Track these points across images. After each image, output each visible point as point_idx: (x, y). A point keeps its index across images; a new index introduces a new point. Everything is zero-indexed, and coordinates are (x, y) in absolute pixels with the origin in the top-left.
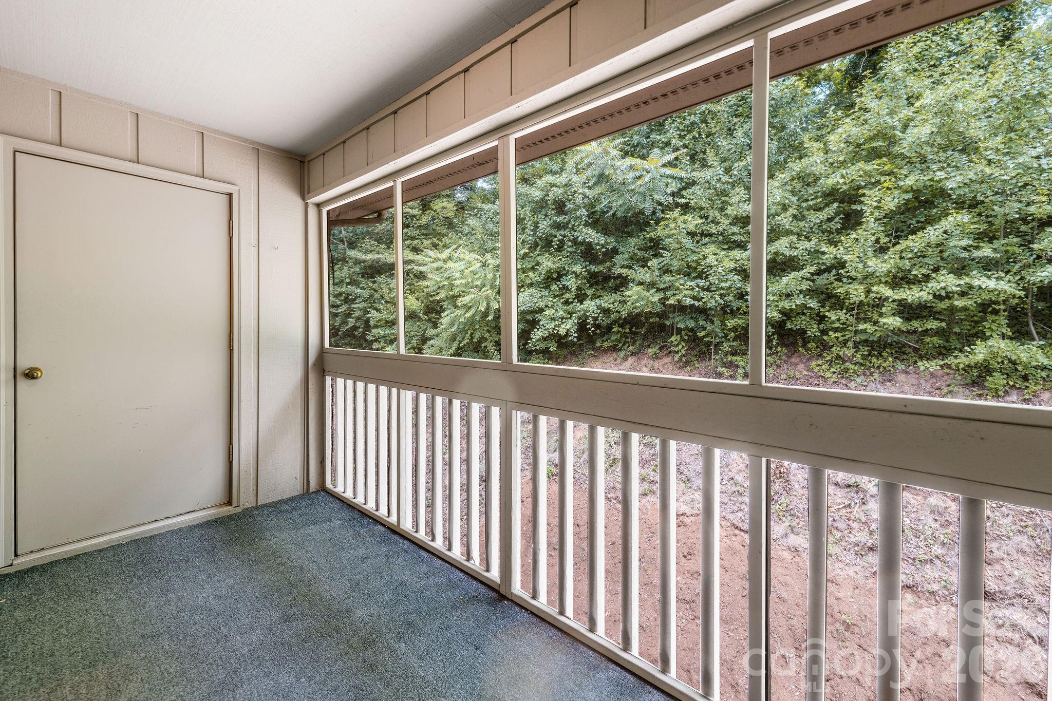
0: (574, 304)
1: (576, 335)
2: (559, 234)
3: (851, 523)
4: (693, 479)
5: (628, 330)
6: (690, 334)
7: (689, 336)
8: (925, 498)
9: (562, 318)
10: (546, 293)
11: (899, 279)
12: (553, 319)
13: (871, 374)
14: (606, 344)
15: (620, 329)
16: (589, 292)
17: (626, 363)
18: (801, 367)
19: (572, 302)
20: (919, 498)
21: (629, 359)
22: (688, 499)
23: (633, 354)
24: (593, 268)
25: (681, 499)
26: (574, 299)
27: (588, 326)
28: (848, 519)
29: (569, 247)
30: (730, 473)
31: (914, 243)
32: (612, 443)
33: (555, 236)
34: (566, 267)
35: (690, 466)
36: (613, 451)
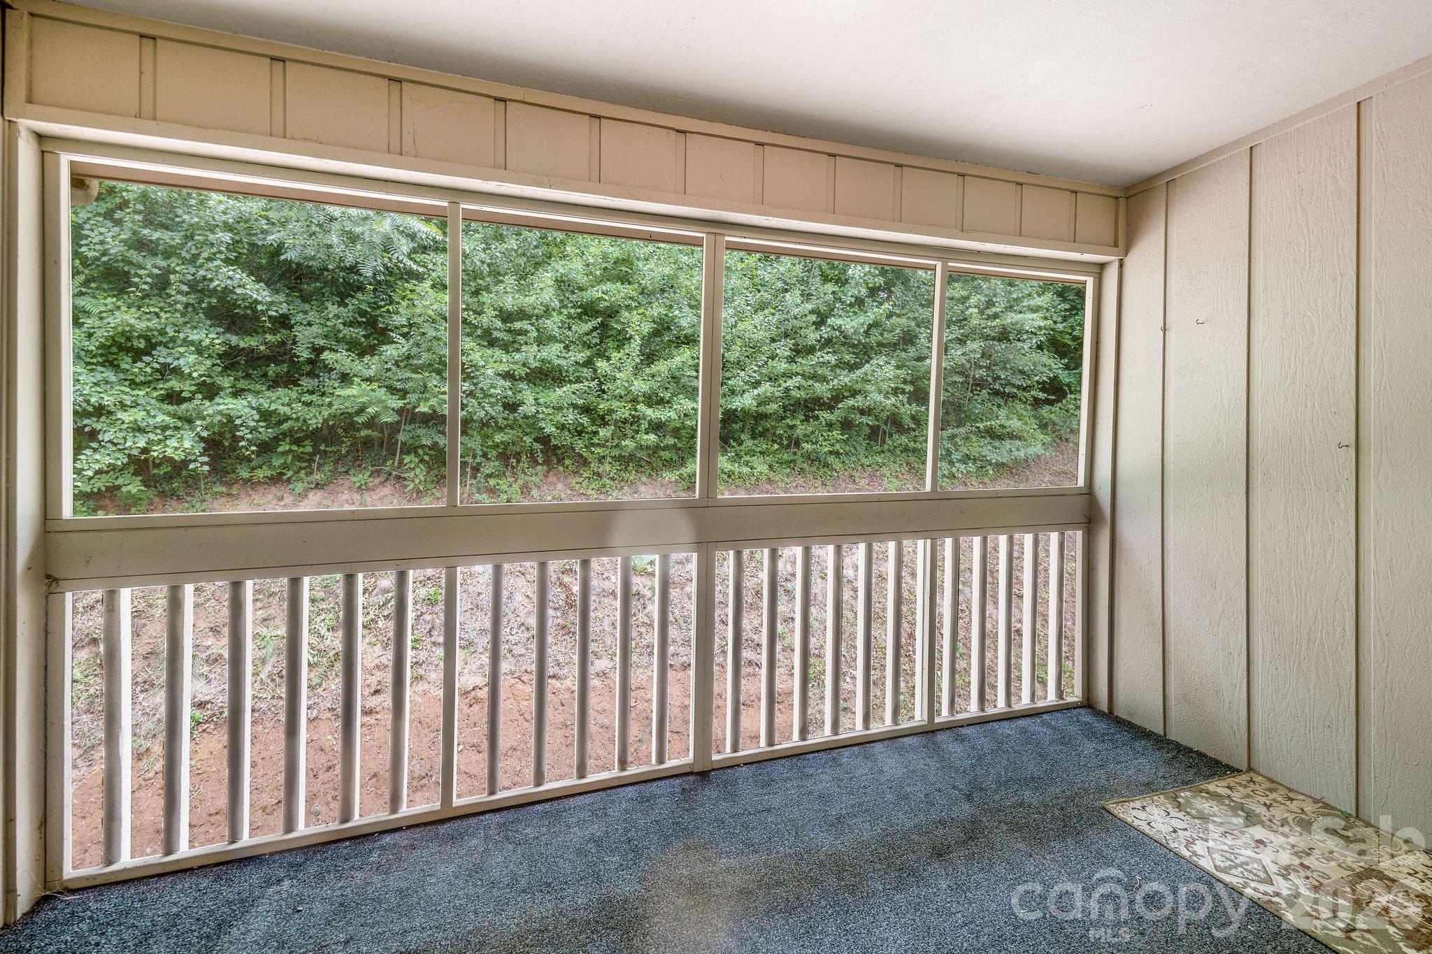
0: (196, 402)
1: (206, 459)
2: (152, 265)
3: (639, 629)
4: (476, 640)
5: (309, 449)
6: (431, 452)
7: (431, 456)
8: (682, 589)
9: (165, 428)
10: (110, 375)
11: (653, 400)
12: (139, 429)
13: (622, 488)
14: (260, 474)
15: (295, 448)
16: (226, 382)
17: (306, 501)
18: (560, 486)
19: (190, 399)
20: (677, 590)
21: (311, 495)
22: (474, 667)
23: (318, 486)
24: (234, 339)
25: (466, 671)
26: (194, 393)
27: (242, 443)
28: (637, 627)
29: (180, 292)
30: (518, 619)
31: (661, 367)
32: (323, 631)
33: (141, 267)
34: (168, 330)
35: (466, 626)
36: (328, 642)
